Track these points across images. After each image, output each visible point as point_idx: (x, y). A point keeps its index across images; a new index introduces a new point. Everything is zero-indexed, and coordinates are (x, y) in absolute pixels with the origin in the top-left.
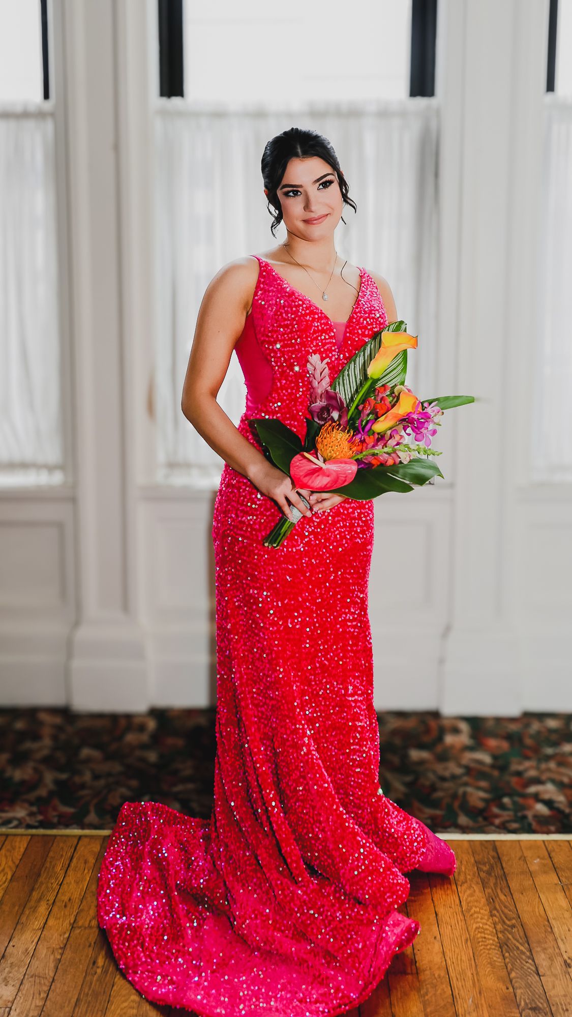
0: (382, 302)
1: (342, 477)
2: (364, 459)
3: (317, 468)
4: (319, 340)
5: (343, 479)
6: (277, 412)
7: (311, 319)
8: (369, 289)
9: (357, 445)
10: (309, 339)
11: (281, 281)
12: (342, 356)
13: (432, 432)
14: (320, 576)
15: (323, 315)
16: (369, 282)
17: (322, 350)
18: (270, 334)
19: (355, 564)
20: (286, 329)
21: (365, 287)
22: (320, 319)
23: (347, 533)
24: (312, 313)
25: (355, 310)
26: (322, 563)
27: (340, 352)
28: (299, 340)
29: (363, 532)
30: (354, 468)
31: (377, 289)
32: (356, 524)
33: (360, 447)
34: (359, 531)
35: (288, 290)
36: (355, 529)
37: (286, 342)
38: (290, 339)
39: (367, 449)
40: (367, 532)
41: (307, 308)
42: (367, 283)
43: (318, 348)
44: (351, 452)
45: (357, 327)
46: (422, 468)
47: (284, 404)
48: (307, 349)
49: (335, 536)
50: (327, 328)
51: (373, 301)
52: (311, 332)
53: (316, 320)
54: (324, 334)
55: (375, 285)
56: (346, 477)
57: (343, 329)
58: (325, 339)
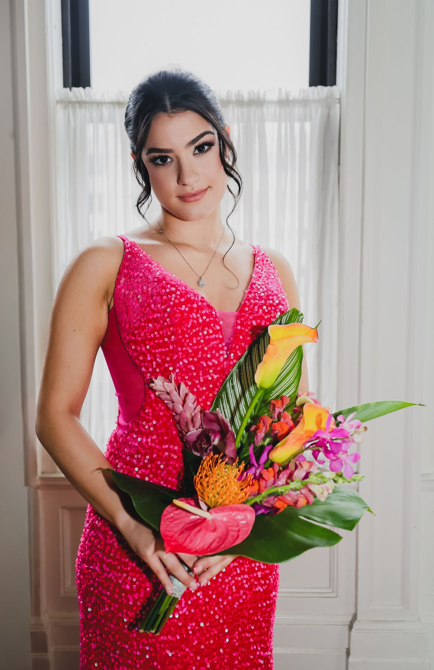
0: (281, 285)
1: (233, 531)
2: (265, 502)
3: (198, 520)
4: (200, 336)
5: (235, 534)
6: (151, 434)
7: (187, 309)
8: (265, 270)
9: (251, 483)
10: (187, 336)
11: (150, 263)
12: (232, 355)
13: (353, 457)
14: (212, 642)
15: (205, 304)
16: (265, 262)
17: (206, 349)
18: (136, 332)
19: (256, 618)
20: (156, 324)
21: (259, 267)
22: (200, 308)
23: (245, 581)
24: (189, 301)
25: (248, 296)
26: (215, 624)
27: (230, 350)
28: (173, 337)
29: (265, 577)
30: (250, 517)
31: (274, 269)
32: (256, 569)
33: (256, 487)
34: (260, 576)
35: (158, 273)
36: (255, 575)
37: (156, 341)
38: (162, 337)
39: (266, 487)
40: (270, 577)
41: (182, 296)
42: (261, 262)
43: (200, 347)
44: (243, 494)
45: (251, 317)
46: (341, 500)
47: (161, 422)
48: (184, 349)
49: (230, 588)
50: (210, 320)
51: (270, 283)
52: (189, 326)
53: (195, 310)
54: (206, 328)
55: (271, 265)
56: (239, 531)
57: (232, 321)
58: (209, 334)
